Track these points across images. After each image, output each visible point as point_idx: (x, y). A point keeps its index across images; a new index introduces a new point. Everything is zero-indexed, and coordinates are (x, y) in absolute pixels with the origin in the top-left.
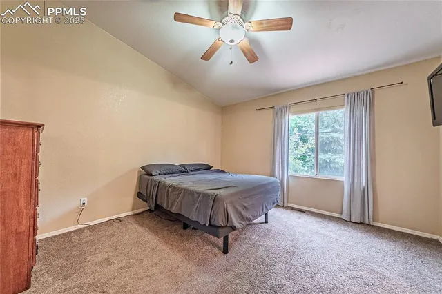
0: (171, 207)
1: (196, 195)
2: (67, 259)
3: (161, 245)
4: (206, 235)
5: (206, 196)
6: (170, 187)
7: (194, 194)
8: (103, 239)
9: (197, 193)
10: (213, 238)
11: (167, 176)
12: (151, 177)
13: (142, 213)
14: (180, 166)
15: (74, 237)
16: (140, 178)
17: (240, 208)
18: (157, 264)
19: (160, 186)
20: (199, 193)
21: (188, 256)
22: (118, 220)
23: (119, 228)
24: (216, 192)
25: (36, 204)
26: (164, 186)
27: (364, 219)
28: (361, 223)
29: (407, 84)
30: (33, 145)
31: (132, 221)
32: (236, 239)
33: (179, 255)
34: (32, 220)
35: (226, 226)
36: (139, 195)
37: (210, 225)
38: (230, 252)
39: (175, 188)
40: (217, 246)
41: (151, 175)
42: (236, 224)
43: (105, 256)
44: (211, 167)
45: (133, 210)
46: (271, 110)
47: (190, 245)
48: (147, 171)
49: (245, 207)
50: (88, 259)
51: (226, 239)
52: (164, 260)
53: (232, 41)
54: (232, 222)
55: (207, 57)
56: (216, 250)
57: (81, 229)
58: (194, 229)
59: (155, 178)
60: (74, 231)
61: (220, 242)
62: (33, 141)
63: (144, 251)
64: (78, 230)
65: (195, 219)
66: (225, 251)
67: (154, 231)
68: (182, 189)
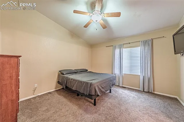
0: (73, 87)
1: (83, 83)
2: (31, 109)
3: (69, 103)
4: (87, 98)
5: (87, 83)
6: (72, 79)
7: (82, 83)
8: (45, 101)
9: (83, 82)
10: (90, 100)
11: (70, 74)
12: (63, 75)
13: (59, 90)
14: (75, 70)
15: (33, 100)
16: (59, 75)
17: (100, 88)
18: (68, 111)
19: (68, 79)
20: (84, 82)
21: (80, 107)
22: (50, 93)
23: (51, 96)
24: (91, 81)
25: (19, 88)
26: (69, 79)
27: (149, 90)
28: (148, 92)
29: (166, 37)
30: (17, 65)
31: (56, 93)
32: (99, 100)
33: (76, 107)
34: (17, 95)
35: (95, 95)
36: (59, 82)
37: (89, 94)
38: (97, 105)
39: (74, 80)
40: (91, 103)
41: (64, 74)
42: (99, 94)
43: (46, 108)
44: (88, 70)
45: (56, 88)
46: (112, 47)
47: (81, 103)
48: (61, 73)
49: (102, 87)
50: (40, 109)
51: (95, 100)
52: (70, 109)
53: (97, 21)
54: (97, 93)
55: (86, 26)
56: (91, 104)
57: (35, 97)
58: (82, 96)
59: (65, 75)
60: (32, 98)
61: (93, 101)
62: (17, 63)
63: (62, 105)
64: (34, 97)
65: (83, 92)
66: (95, 105)
67: (65, 97)
68: (77, 80)
